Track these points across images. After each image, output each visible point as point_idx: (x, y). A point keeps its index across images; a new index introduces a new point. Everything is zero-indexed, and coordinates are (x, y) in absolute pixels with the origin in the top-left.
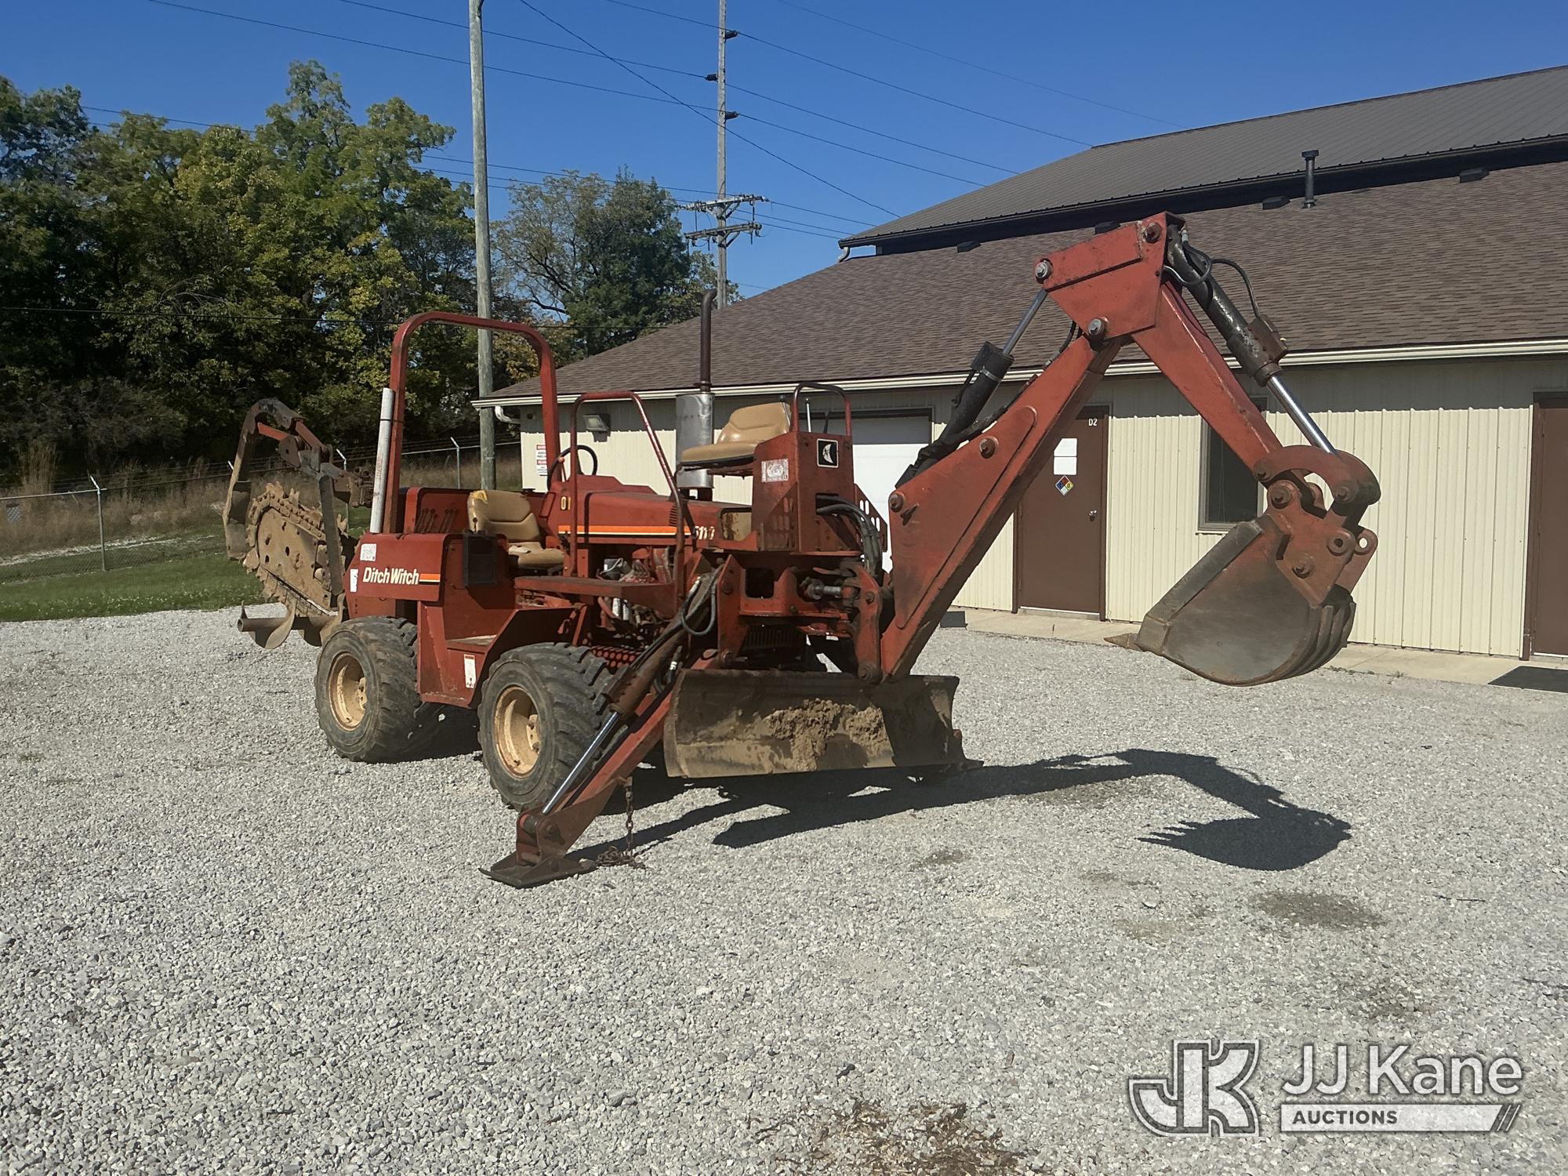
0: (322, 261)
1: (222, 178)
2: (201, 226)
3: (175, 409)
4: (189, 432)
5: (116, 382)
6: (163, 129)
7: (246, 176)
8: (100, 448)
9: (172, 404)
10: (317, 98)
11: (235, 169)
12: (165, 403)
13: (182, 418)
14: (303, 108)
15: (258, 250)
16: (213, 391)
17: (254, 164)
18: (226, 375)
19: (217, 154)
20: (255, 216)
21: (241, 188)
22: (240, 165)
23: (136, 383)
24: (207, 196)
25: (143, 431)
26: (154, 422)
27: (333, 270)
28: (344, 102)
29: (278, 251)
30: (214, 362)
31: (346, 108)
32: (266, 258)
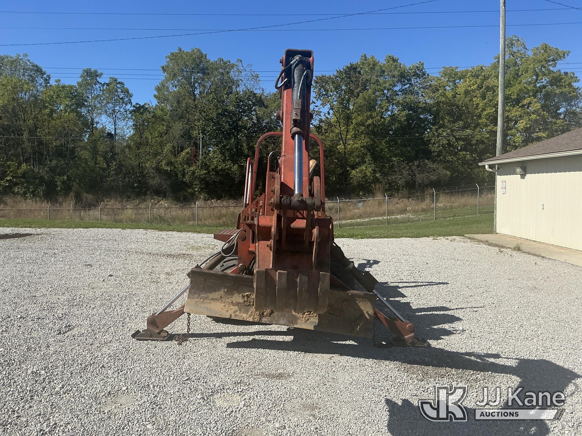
0: (509, 111)
1: (473, 85)
2: (462, 104)
3: (447, 170)
4: (451, 178)
5: (427, 161)
6: (456, 70)
7: (483, 83)
8: (419, 183)
9: (447, 168)
10: (515, 49)
11: (479, 81)
12: (443, 168)
13: (448, 173)
14: (510, 54)
15: (484, 110)
16: (463, 163)
17: (486, 78)
18: (468, 157)
19: (473, 77)
20: (484, 97)
21: (480, 87)
22: (481, 79)
23: (434, 162)
24: (467, 92)
25: (434, 178)
26: (438, 175)
27: (512, 115)
28: (526, 49)
29: (491, 110)
30: (464, 152)
31: (527, 51)
32: (485, 113)
